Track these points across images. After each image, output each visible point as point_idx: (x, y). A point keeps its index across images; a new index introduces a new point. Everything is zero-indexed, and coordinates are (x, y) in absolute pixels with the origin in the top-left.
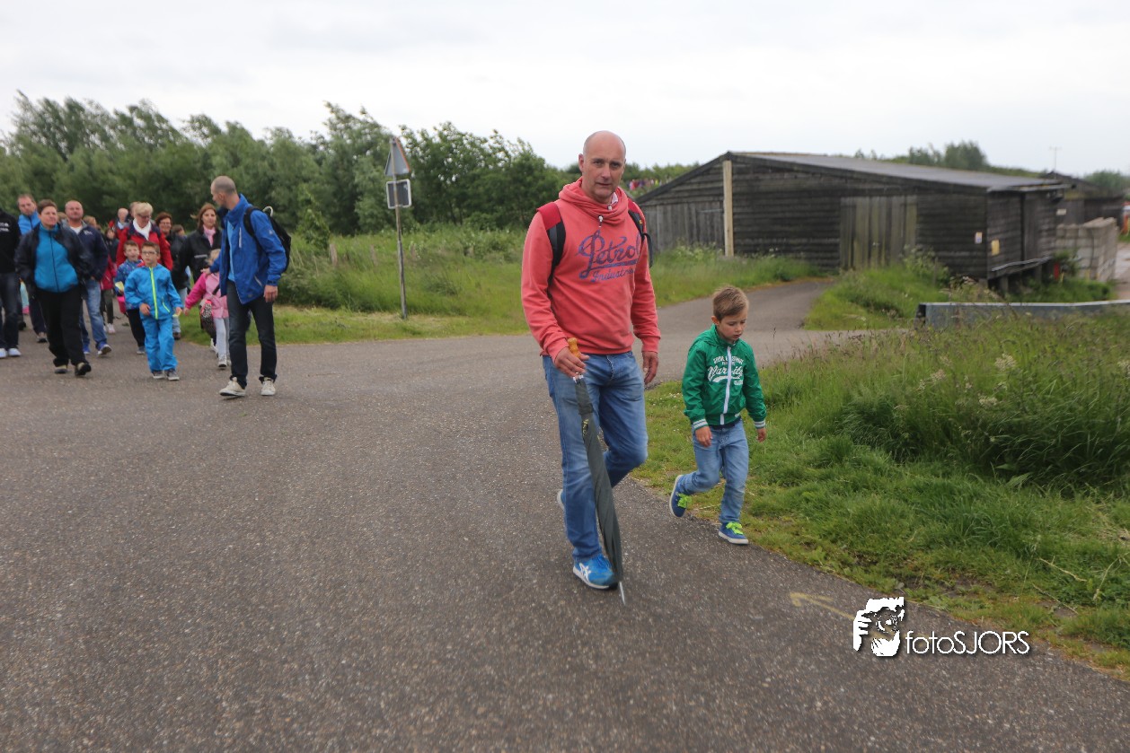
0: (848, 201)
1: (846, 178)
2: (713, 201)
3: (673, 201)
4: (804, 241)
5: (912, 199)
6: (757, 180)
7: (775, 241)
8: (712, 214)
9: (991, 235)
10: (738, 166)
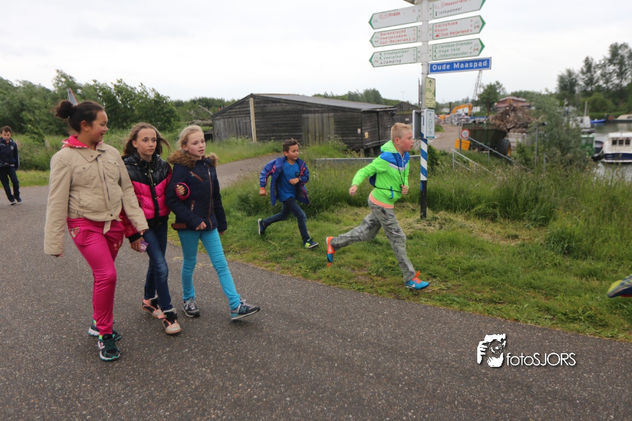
0: (305, 115)
1: (304, 105)
2: (246, 116)
3: (228, 117)
4: (287, 134)
5: (331, 114)
6: (265, 106)
7: (274, 134)
8: (246, 122)
9: (365, 130)
10: (256, 100)
